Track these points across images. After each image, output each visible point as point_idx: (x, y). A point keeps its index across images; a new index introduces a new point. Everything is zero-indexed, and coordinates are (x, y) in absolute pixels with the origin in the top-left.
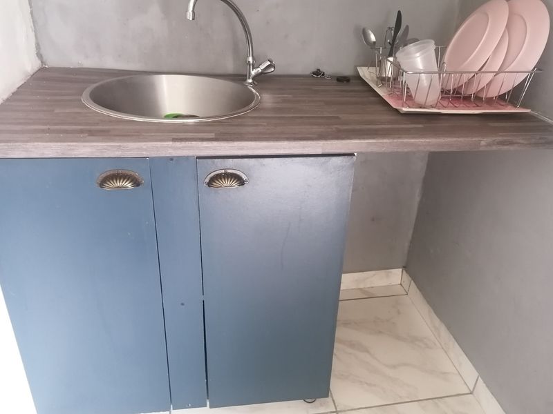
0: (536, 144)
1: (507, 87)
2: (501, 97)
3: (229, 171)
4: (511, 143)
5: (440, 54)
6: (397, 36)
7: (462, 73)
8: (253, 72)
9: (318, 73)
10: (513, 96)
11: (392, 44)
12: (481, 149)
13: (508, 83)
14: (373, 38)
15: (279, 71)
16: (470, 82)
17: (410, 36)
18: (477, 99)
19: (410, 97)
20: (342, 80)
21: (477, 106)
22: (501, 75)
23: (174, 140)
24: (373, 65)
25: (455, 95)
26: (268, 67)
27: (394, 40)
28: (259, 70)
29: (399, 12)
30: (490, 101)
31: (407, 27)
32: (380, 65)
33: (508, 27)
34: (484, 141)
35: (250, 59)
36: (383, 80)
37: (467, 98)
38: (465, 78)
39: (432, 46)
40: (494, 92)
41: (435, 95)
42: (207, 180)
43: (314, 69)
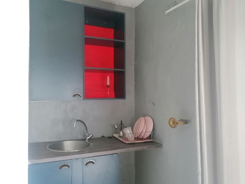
0: (156, 147)
1: (148, 136)
2: (147, 138)
3: (91, 161)
4: (151, 147)
5: (132, 130)
6: (122, 126)
7: (138, 133)
8: (88, 138)
9: (103, 136)
10: (150, 137)
11: (121, 128)
12: (145, 149)
13: (148, 135)
14: (116, 127)
15: (94, 137)
16: (140, 135)
17: (124, 126)
18: (142, 139)
19: (128, 140)
20: (110, 138)
21: (143, 140)
22: (146, 133)
23: (78, 154)
24: (117, 133)
25: (137, 138)
26: (92, 136)
27: (121, 127)
28: (89, 137)
29: (121, 121)
30: (145, 139)
31: (123, 124)
32: (119, 133)
33: (145, 122)
34: (145, 147)
35: (87, 135)
36: (120, 137)
37: (140, 139)
38: (139, 134)
39: (130, 128)
40: (145, 137)
41: (133, 139)
42: (85, 164)
43: (102, 136)
